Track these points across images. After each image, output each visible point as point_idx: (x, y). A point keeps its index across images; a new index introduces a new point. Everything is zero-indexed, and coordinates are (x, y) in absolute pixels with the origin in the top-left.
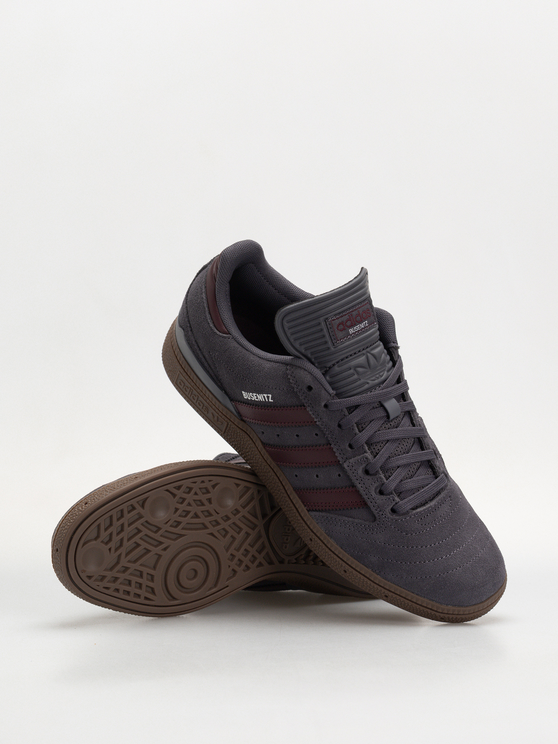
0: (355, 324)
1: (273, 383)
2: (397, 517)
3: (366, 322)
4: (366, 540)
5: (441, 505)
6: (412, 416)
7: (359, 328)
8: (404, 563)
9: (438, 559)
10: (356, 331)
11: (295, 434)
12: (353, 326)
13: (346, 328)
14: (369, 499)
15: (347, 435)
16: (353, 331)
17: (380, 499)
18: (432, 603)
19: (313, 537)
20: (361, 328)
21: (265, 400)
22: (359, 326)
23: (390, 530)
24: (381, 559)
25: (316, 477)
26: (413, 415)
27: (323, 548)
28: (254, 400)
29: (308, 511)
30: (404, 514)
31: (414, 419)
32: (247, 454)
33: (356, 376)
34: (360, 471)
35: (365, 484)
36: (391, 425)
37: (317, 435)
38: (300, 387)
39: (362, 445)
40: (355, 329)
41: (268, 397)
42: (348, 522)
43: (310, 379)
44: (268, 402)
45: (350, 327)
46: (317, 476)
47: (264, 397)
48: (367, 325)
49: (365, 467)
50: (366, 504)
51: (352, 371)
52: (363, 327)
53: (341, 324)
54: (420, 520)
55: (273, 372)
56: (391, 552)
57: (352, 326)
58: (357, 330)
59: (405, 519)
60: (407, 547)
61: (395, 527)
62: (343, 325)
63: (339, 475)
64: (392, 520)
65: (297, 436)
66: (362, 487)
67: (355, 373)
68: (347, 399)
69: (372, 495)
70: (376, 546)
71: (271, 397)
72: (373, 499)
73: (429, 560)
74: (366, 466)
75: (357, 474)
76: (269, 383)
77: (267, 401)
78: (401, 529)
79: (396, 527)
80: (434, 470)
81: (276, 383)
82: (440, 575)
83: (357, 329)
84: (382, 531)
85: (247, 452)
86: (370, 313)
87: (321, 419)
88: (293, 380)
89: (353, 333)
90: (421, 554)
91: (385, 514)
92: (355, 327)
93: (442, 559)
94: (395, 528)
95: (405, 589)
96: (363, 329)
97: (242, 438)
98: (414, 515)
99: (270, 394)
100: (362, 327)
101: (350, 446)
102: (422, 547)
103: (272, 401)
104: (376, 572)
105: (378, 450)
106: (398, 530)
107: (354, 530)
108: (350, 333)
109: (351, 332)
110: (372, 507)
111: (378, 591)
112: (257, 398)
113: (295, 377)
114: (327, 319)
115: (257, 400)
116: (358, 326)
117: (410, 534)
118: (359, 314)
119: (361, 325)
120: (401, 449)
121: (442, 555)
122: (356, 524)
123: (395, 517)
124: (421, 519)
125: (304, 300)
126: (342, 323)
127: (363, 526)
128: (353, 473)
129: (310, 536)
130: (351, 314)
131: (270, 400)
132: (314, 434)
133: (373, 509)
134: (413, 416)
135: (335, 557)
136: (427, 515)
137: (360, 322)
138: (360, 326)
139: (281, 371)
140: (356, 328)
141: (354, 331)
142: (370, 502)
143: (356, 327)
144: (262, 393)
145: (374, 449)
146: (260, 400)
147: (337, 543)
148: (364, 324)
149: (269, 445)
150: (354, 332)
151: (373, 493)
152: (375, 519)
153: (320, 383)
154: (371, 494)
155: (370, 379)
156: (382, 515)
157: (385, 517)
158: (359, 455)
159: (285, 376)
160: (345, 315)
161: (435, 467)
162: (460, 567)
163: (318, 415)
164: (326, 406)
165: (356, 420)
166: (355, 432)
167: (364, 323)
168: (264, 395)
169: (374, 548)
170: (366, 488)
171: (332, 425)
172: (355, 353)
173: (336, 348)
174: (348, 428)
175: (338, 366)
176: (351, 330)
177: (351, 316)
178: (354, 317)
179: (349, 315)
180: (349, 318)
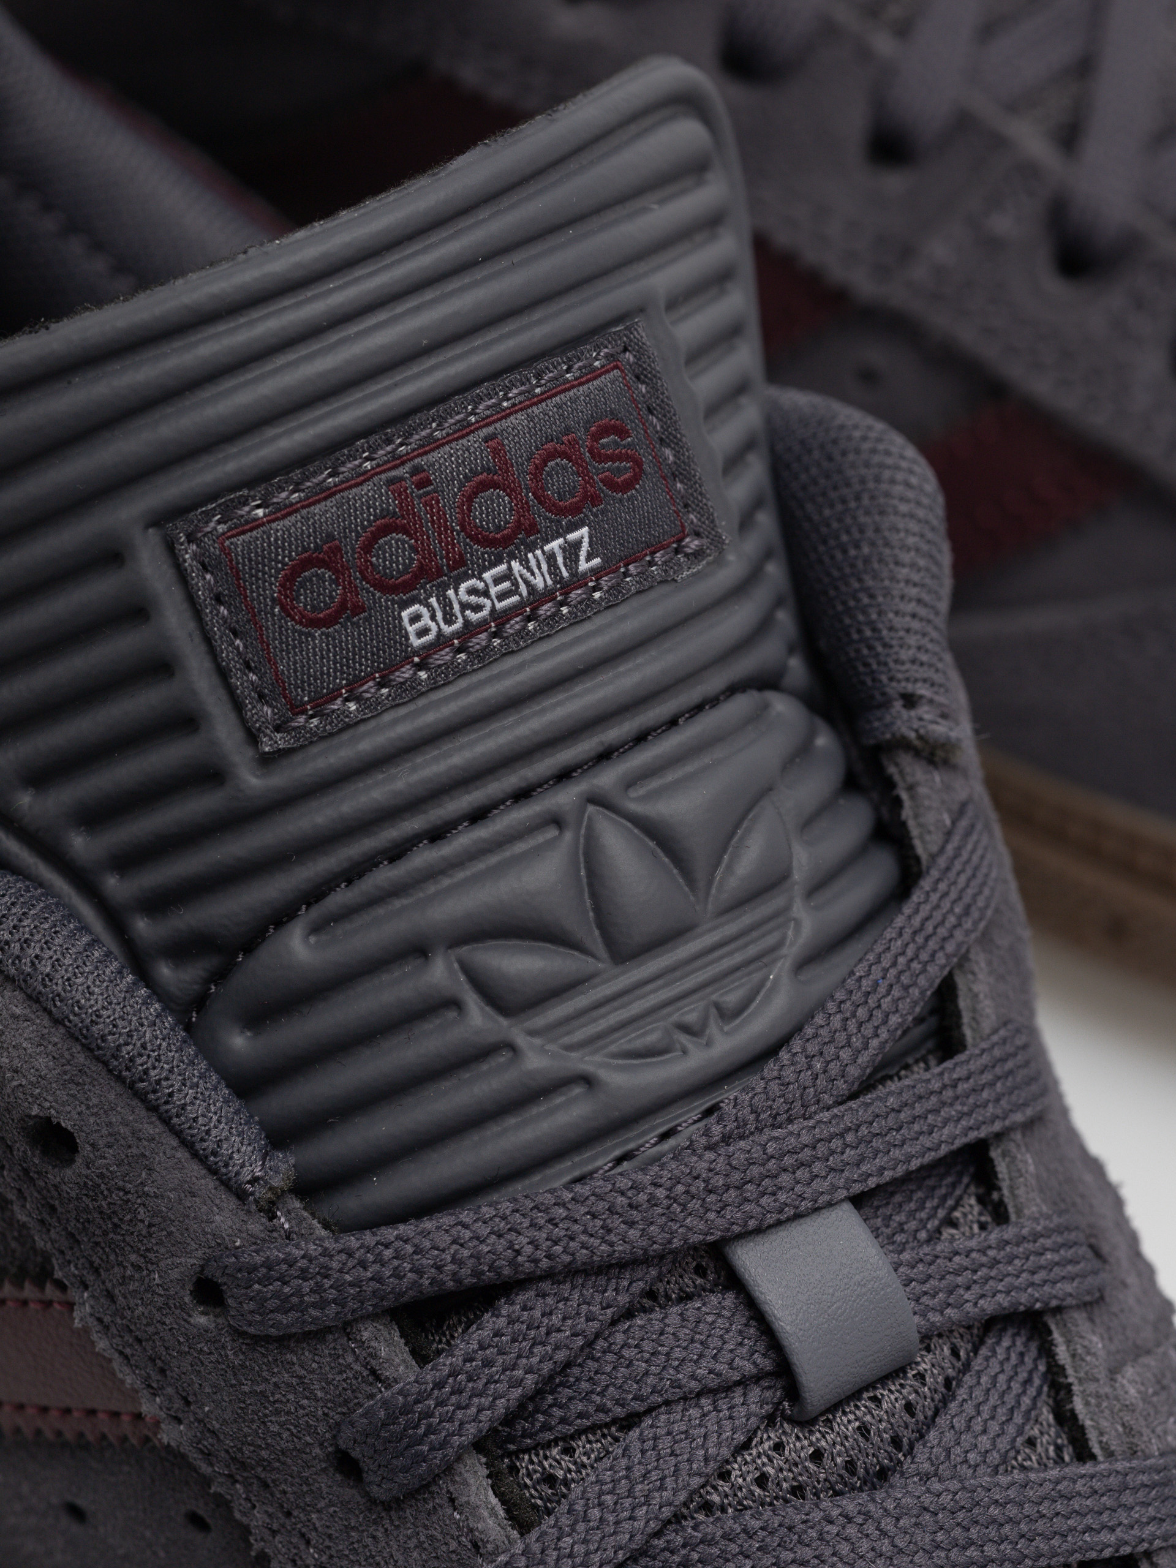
0: (461, 562)
3: (572, 536)
7: (502, 597)
10: (467, 623)
12: (440, 573)
13: (367, 595)
16: (437, 628)
20: (524, 592)
22: (497, 581)
37: (197, 1522)
40: (464, 606)
43: (42, 1062)
45: (407, 586)
48: (583, 566)
51: (437, 973)
52: (539, 582)
53: (322, 564)
57: (432, 574)
58: (485, 613)
62: (340, 571)
67: (472, 1001)
68: (389, 1233)
83: (477, 608)
86: (628, 458)
87: (186, 1401)
89: (442, 642)
92: (463, 587)
96: (537, 598)
100: (531, 586)
108: (416, 642)
109: (422, 633)
116: (487, 575)
119: (526, 564)
125: (99, 300)
126: (322, 556)
130: (416, 470)
137: (507, 541)
138: (508, 576)
140: (472, 591)
141: (449, 619)
143: (475, 582)
148: (551, 558)
150: (447, 629)
153: (131, 1086)
155: (606, 1051)
160: (360, 485)
163: (162, 1370)
167: (555, 545)
171: (279, 1461)
172: (478, 816)
173: (280, 779)
174: (418, 1491)
175: (316, 929)
176: (424, 611)
177: (420, 485)
178: (450, 499)
179: (401, 479)
180: (393, 505)
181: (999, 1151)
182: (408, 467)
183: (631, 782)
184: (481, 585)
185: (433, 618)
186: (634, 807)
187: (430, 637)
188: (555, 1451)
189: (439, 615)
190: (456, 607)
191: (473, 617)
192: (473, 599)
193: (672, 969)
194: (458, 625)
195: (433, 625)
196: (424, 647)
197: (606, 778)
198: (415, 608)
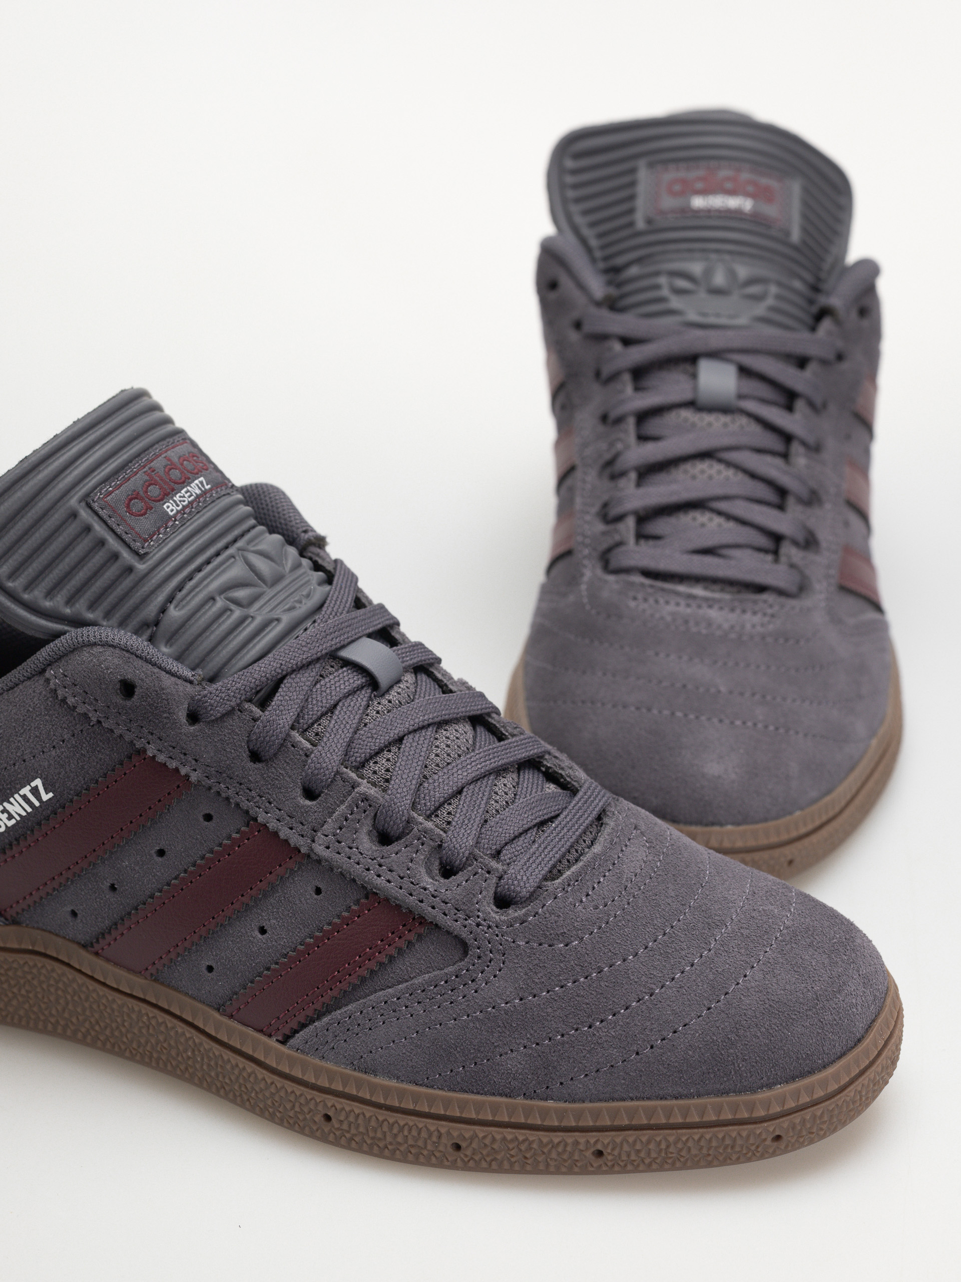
0: (174, 489)
1: (28, 741)
2: (521, 913)
3: (200, 479)
4: (470, 1018)
5: (622, 851)
6: (439, 676)
7: (190, 497)
8: (598, 1023)
9: (682, 972)
10: (183, 506)
11: (153, 852)
12: (169, 494)
13: (152, 504)
14: (421, 901)
15: (284, 769)
16: (175, 509)
17: (452, 889)
18: (727, 1099)
19: (329, 1105)
20: (195, 495)
21: (31, 807)
22: (186, 492)
23: (517, 956)
24: (531, 1048)
25: (260, 936)
26: (439, 672)
27: (368, 1115)
28: (5, 831)
29: (283, 1042)
30: (532, 897)
31: (448, 681)
32: (66, 1015)
33: (238, 613)
34: (366, 843)
35: (395, 868)
36: (390, 702)
37: (208, 818)
38: (100, 704)
39: (338, 773)
40: (180, 501)
41: (35, 791)
42: (398, 999)
43: (116, 661)
44: (40, 806)
45: (162, 500)
46: (263, 931)
47: (24, 797)
48: (206, 487)
49: (374, 826)
50: (422, 920)
51: (220, 603)
52: (198, 492)
53: (135, 498)
54: (584, 900)
55: (15, 714)
56: (549, 1010)
57: (167, 494)
58: (186, 503)
59: (545, 908)
60: (586, 978)
61: (526, 940)
62: (142, 499)
63: (318, 891)
64: (511, 926)
65: (161, 853)
66: (389, 881)
67: (233, 607)
69: (425, 889)
70: (502, 1020)
71: (44, 785)
72: (433, 896)
73: (660, 985)
74: (375, 820)
75: (362, 854)
76: (18, 748)
77: (37, 804)
78: (546, 936)
79: (531, 937)
80: (562, 780)
81: (37, 737)
82: (709, 1009)
83: (184, 501)
84: (500, 970)
85: (64, 1010)
86: (202, 463)
87: (196, 760)
88: (75, 696)
89: (178, 512)
90: (632, 977)
91: (485, 920)
93: (695, 966)
94: (527, 943)
95: (638, 1099)
96: (198, 497)
97: (33, 979)
98: (564, 889)
99: (36, 778)
100: (196, 493)
101: (310, 794)
102: (624, 960)
103: (51, 795)
104: (538, 1096)
105: (388, 770)
106: (540, 944)
107: (425, 1011)
108: (171, 514)
109: (172, 510)
110: (441, 919)
111: (569, 1149)
112: (10, 817)
113: (75, 685)
114: (87, 495)
115: (13, 822)
116: (182, 492)
117: (575, 940)
118: (172, 463)
119: (191, 487)
120: (446, 749)
121: (689, 956)
122: (423, 991)
123: (513, 913)
124: (588, 895)
126: (135, 496)
127: (442, 983)
128: (349, 858)
129: (320, 1108)
130: (150, 468)
131: (46, 797)
132: (201, 819)
133: (447, 922)
134: (443, 675)
135: (411, 1120)
136: (599, 882)
137: (184, 482)
138: (187, 491)
139: (34, 697)
140: (180, 497)
141: (178, 506)
142: (430, 909)
143: (179, 494)
144: (15, 788)
145: (375, 772)
146: (19, 815)
147: (398, 1078)
148: (197, 485)
149: (103, 934)
150: (179, 508)
151: (427, 881)
152: (464, 947)
154: (422, 885)
155: (278, 611)
156: (478, 925)
157: (489, 927)
158: (342, 802)
159: (50, 704)
160: (136, 475)
161: (560, 771)
162: (753, 967)
163: (185, 754)
164: (193, 717)
165: (288, 718)
166: (302, 749)
167: (197, 482)
168: (22, 792)
169: (499, 1027)
170: (402, 878)
171: (232, 763)
172: (208, 562)
173: (150, 563)
174: (280, 748)
175: (176, 607)
176: (169, 504)
177: (153, 471)
178: (162, 473)
179: (147, 471)
180: (148, 478)
181: (395, 632)
182: (147, 468)
183: (249, 542)
184: (182, 495)
185: (173, 506)
186: (253, 549)
187: (175, 511)
188: (315, 726)
189: (174, 505)
190: (178, 502)
191: (184, 504)
192: (182, 499)
193: (285, 587)
194: (181, 507)
195: (174, 508)
196: (174, 514)
197: (240, 544)
198: (167, 504)
